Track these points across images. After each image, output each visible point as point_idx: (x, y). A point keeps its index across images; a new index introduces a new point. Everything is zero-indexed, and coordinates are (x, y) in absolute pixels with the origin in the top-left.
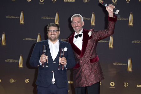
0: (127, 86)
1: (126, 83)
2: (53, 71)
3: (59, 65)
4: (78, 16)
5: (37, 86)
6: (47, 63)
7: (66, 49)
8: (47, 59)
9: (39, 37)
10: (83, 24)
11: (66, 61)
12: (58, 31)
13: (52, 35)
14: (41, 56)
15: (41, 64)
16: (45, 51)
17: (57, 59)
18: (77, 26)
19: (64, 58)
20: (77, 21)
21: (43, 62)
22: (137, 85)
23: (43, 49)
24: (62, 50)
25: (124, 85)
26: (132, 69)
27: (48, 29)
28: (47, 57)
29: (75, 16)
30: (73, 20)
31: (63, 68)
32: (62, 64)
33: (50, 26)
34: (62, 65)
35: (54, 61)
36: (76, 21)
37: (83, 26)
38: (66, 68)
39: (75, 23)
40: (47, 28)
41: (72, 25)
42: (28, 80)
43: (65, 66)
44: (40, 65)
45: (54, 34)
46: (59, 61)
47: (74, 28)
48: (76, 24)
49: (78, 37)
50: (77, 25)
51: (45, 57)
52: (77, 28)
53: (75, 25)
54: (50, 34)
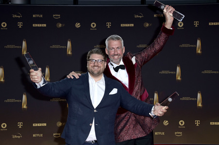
4: (118, 39)
10: (124, 51)
12: (104, 62)
13: (94, 66)
18: (117, 55)
20: (117, 46)
26: (202, 104)
27: (89, 57)
33: (92, 53)
36: (114, 47)
37: (123, 53)
39: (113, 50)
40: (88, 55)
45: (98, 66)
47: (112, 57)
48: (115, 51)
49: (120, 70)
50: (116, 53)
52: (116, 57)
53: (113, 52)
54: (93, 65)
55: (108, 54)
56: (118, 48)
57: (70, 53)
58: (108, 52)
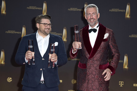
0: (122, 85)
1: (121, 82)
2: (41, 69)
3: (49, 62)
4: (93, 7)
5: (22, 86)
6: (34, 60)
7: (56, 44)
8: (34, 55)
9: (24, 30)
11: (57, 58)
14: (27, 52)
15: (27, 61)
16: (31, 47)
17: (46, 55)
18: (93, 19)
19: (54, 54)
20: (92, 12)
21: (29, 59)
22: (134, 85)
23: (29, 45)
24: (53, 45)
25: (120, 84)
26: (128, 66)
28: (33, 53)
29: (90, 7)
30: (87, 11)
31: (53, 66)
32: (52, 61)
34: (52, 63)
35: (43, 58)
36: (90, 13)
37: (98, 18)
38: (57, 65)
39: (90, 15)
41: (86, 18)
42: (11, 78)
43: (56, 63)
44: (25, 62)
46: (49, 58)
47: (89, 21)
50: (92, 17)
51: (31, 54)
53: (90, 17)
55: (86, 19)
56: (93, 13)
57: (4, 13)
58: (87, 17)
